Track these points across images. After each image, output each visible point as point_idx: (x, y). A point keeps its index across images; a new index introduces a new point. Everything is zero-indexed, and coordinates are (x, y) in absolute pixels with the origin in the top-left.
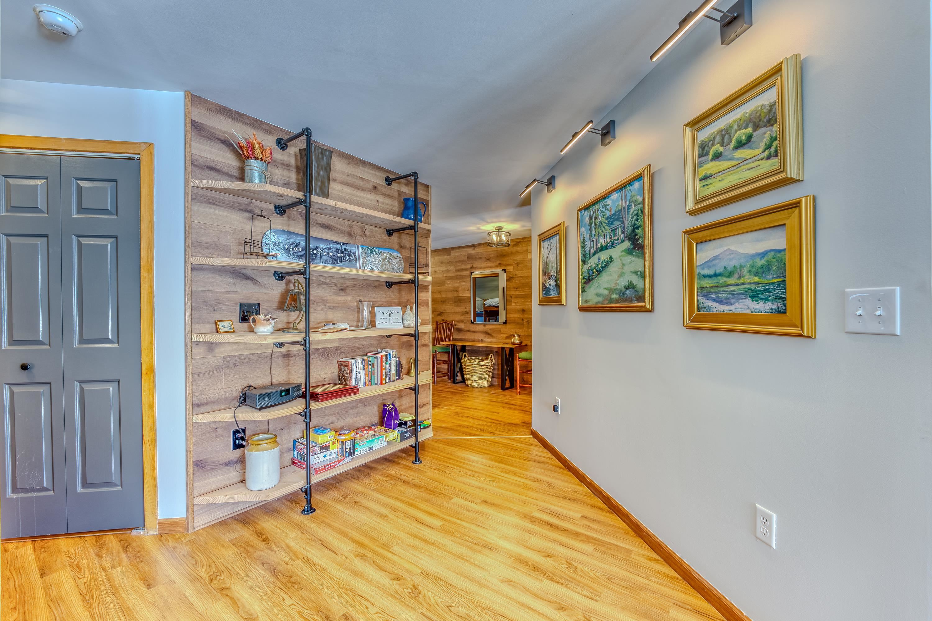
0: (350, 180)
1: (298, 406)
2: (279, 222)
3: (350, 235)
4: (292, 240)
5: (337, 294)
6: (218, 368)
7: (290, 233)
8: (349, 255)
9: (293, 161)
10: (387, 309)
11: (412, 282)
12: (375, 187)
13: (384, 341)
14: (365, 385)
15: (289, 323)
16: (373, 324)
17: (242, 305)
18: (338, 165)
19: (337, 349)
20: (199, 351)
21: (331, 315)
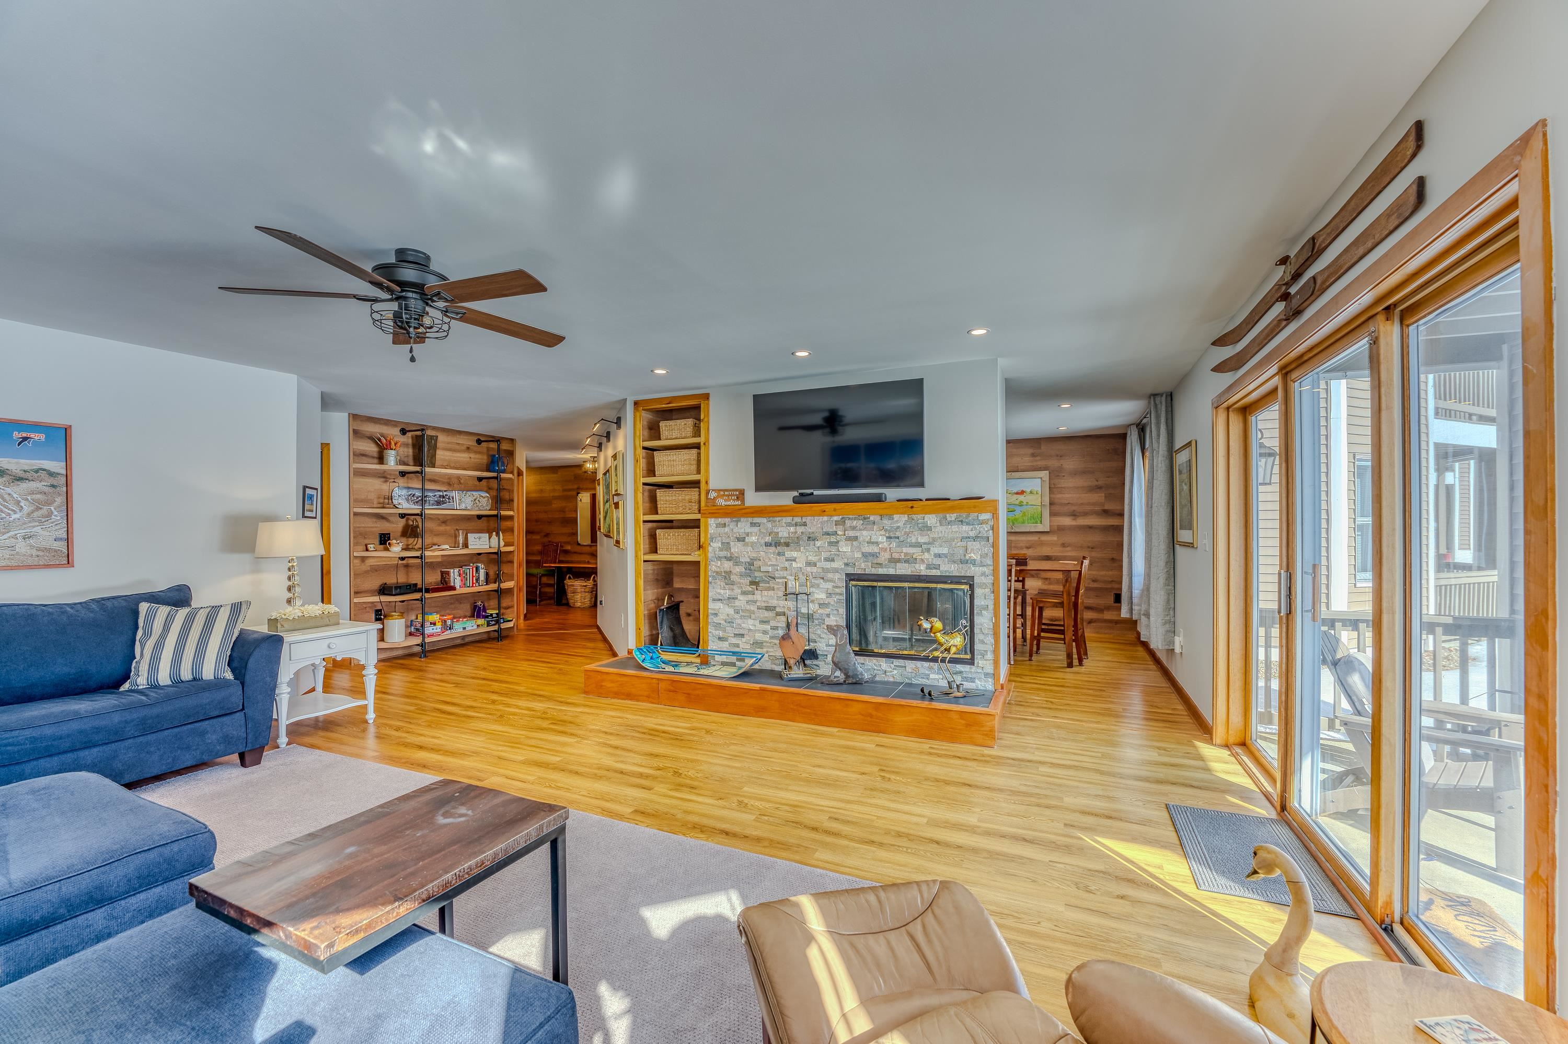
0: (450, 446)
1: (417, 596)
2: (402, 481)
3: (449, 484)
4: (410, 493)
5: (440, 525)
6: (367, 572)
7: (409, 488)
8: (449, 499)
9: (410, 441)
10: (477, 535)
11: (496, 516)
12: (468, 448)
13: (475, 559)
14: (460, 587)
15: (408, 545)
16: (466, 545)
17: (381, 535)
18: (442, 439)
19: (439, 562)
20: (357, 561)
21: (436, 540)
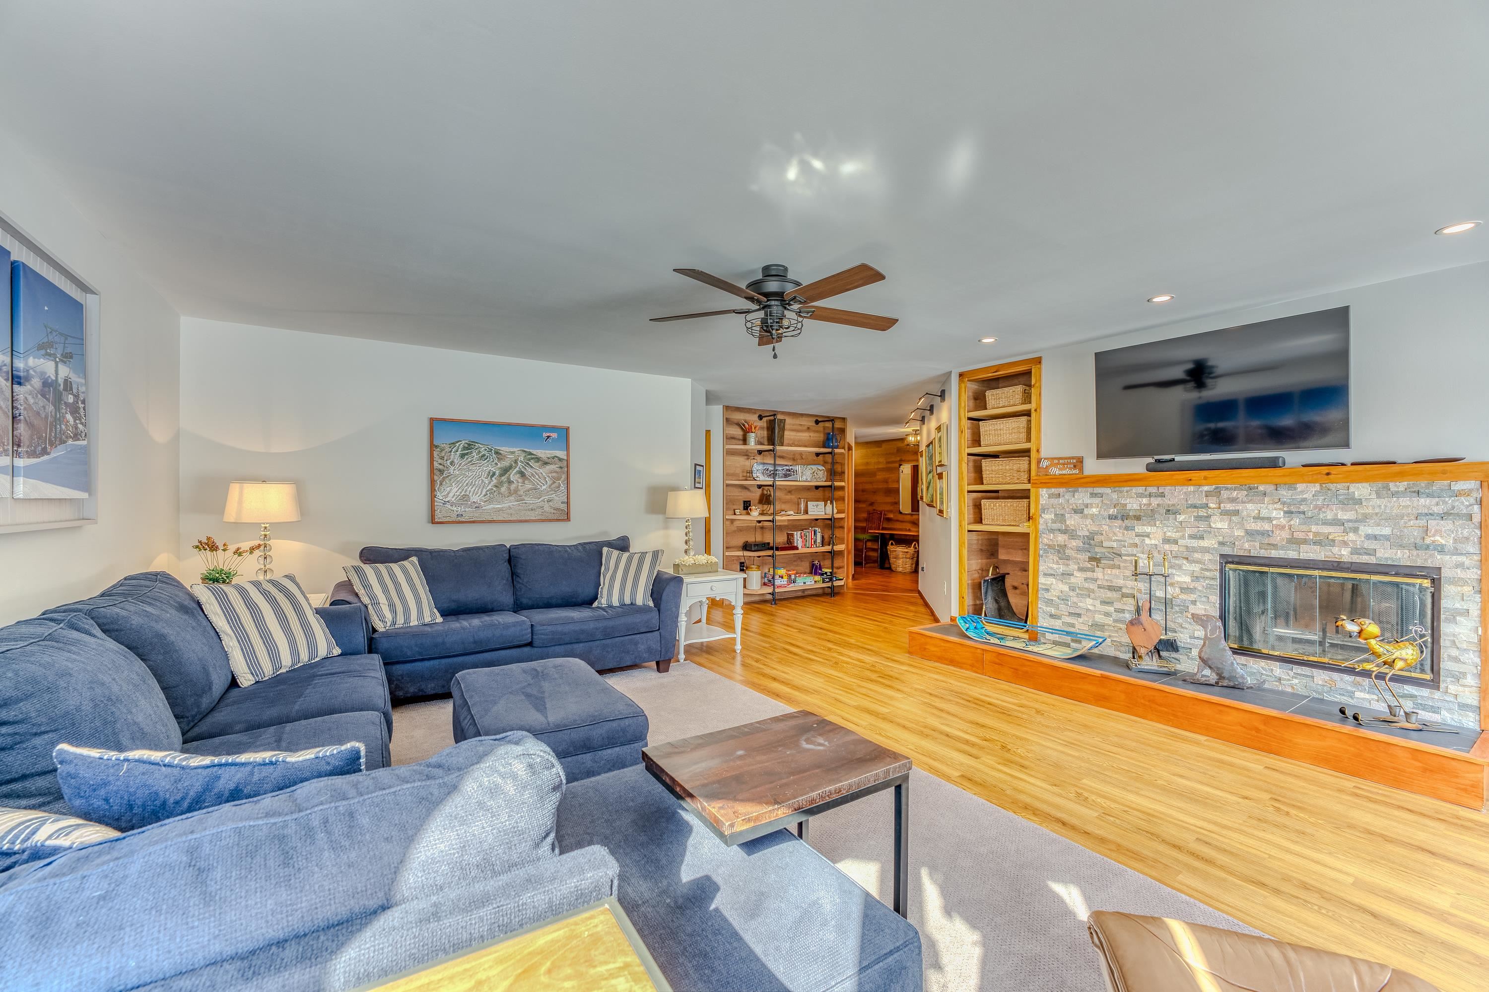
0: (794, 427)
1: (770, 553)
2: (759, 458)
3: (794, 460)
4: (765, 468)
5: (786, 495)
6: (735, 532)
7: (764, 464)
8: (794, 472)
9: (765, 425)
10: (815, 503)
11: (831, 486)
12: (808, 428)
13: (814, 523)
14: (802, 547)
15: (763, 511)
16: (806, 512)
17: (744, 502)
18: (789, 421)
19: (785, 526)
20: (728, 523)
21: (783, 507)
